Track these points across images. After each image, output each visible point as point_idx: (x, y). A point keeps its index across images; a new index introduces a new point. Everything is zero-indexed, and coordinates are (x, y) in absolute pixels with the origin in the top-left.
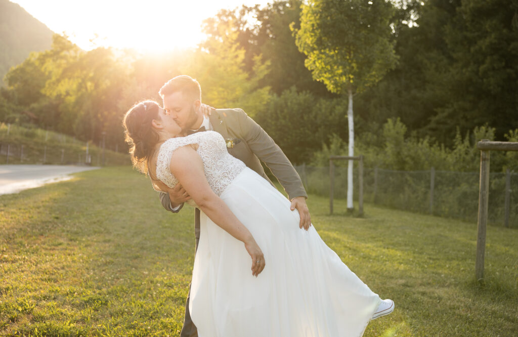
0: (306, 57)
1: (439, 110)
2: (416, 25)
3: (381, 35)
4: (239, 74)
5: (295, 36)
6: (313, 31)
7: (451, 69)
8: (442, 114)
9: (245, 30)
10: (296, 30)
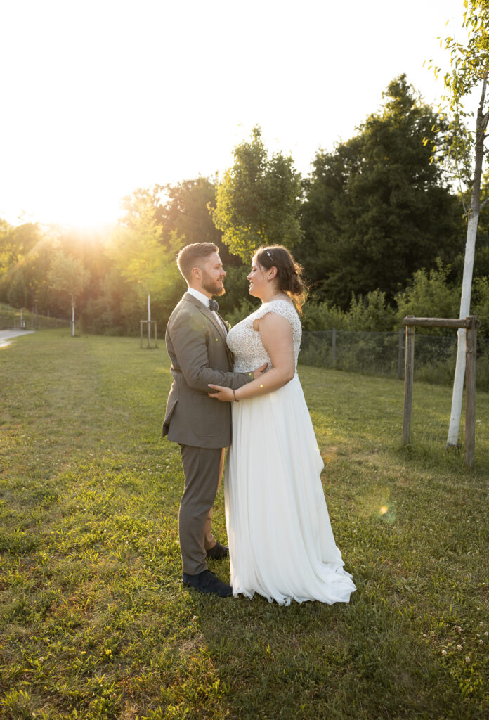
0: (223, 233)
1: (330, 274)
2: (306, 200)
3: (289, 213)
4: (157, 247)
5: (212, 214)
6: (228, 209)
7: (340, 240)
8: (333, 278)
9: (158, 206)
10: (213, 209)
